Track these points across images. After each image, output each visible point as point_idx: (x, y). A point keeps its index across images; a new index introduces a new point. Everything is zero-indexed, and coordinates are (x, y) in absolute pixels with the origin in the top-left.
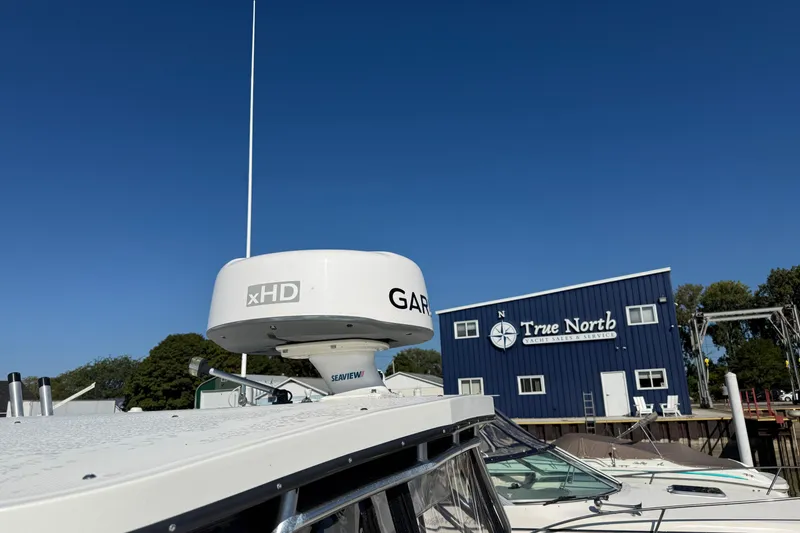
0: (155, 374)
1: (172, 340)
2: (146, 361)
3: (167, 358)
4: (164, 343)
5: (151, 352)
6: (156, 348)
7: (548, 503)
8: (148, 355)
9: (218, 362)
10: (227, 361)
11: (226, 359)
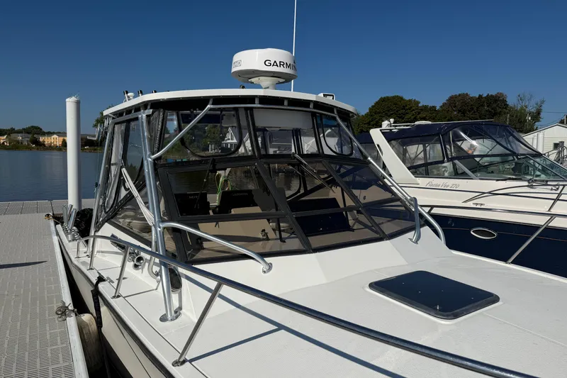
0: (372, 123)
1: (383, 100)
2: (367, 115)
3: (379, 113)
4: (377, 103)
5: (370, 109)
6: (373, 106)
7: (498, 180)
8: (368, 111)
9: (413, 115)
10: (420, 115)
11: (419, 113)
